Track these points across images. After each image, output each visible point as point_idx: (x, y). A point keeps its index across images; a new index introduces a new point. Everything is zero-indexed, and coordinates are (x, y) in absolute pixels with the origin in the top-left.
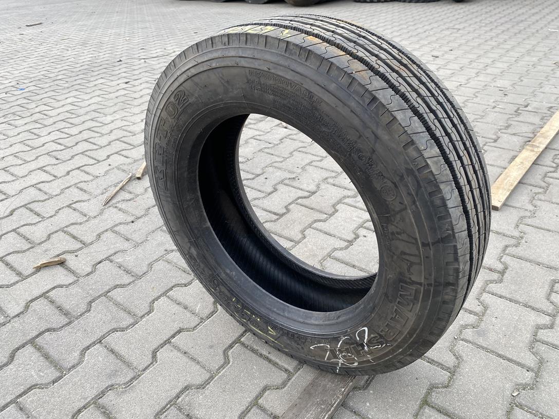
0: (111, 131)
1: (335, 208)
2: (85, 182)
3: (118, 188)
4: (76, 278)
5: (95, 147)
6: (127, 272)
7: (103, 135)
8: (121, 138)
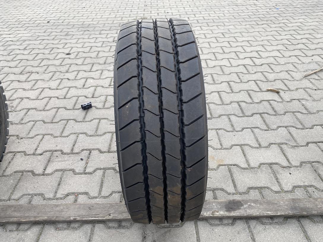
2: (297, 63)
3: (313, 72)
4: (282, 101)
5: (307, 49)
6: (306, 109)
7: (313, 43)
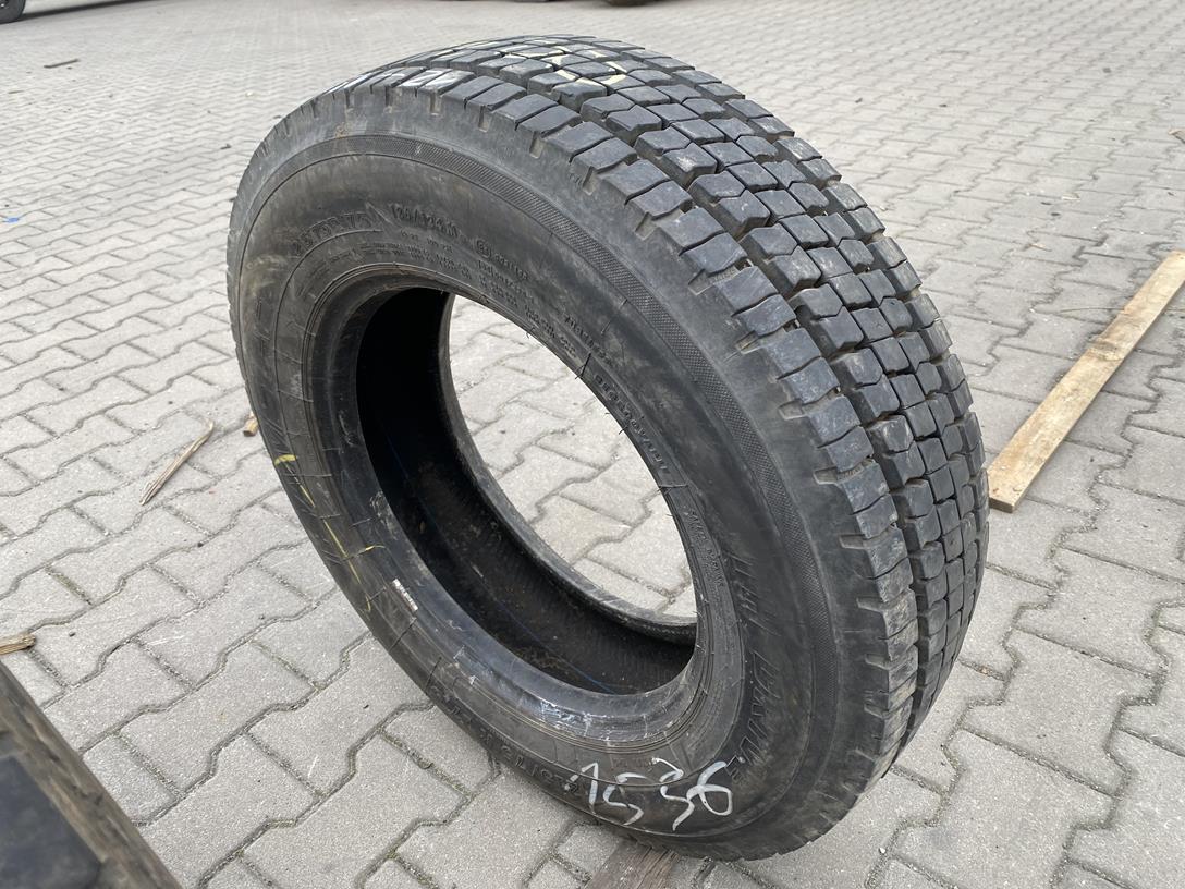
0: (185, 319)
1: (645, 507)
2: (113, 444)
3: (179, 460)
4: (58, 689)
6: (171, 672)
8: (204, 336)
